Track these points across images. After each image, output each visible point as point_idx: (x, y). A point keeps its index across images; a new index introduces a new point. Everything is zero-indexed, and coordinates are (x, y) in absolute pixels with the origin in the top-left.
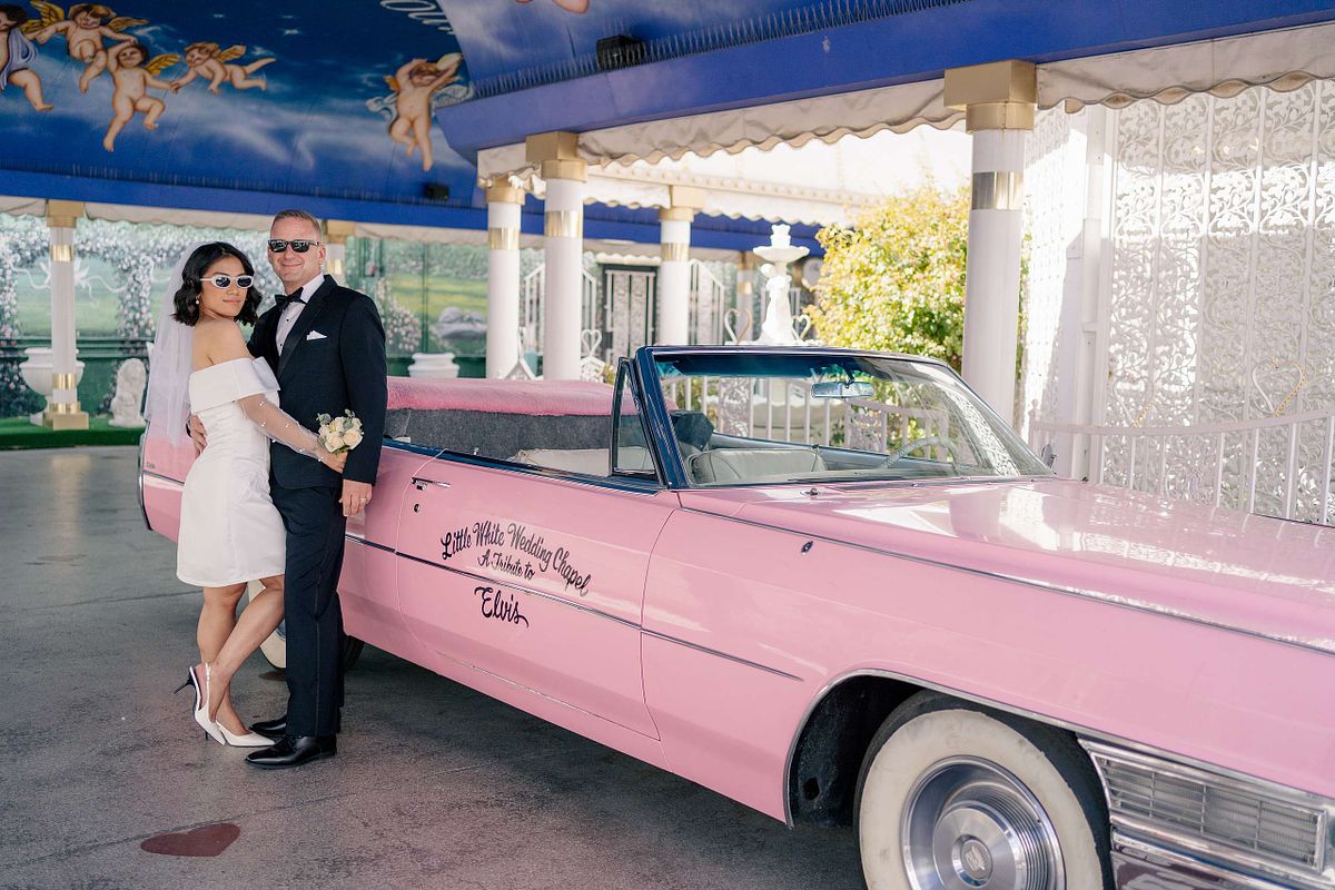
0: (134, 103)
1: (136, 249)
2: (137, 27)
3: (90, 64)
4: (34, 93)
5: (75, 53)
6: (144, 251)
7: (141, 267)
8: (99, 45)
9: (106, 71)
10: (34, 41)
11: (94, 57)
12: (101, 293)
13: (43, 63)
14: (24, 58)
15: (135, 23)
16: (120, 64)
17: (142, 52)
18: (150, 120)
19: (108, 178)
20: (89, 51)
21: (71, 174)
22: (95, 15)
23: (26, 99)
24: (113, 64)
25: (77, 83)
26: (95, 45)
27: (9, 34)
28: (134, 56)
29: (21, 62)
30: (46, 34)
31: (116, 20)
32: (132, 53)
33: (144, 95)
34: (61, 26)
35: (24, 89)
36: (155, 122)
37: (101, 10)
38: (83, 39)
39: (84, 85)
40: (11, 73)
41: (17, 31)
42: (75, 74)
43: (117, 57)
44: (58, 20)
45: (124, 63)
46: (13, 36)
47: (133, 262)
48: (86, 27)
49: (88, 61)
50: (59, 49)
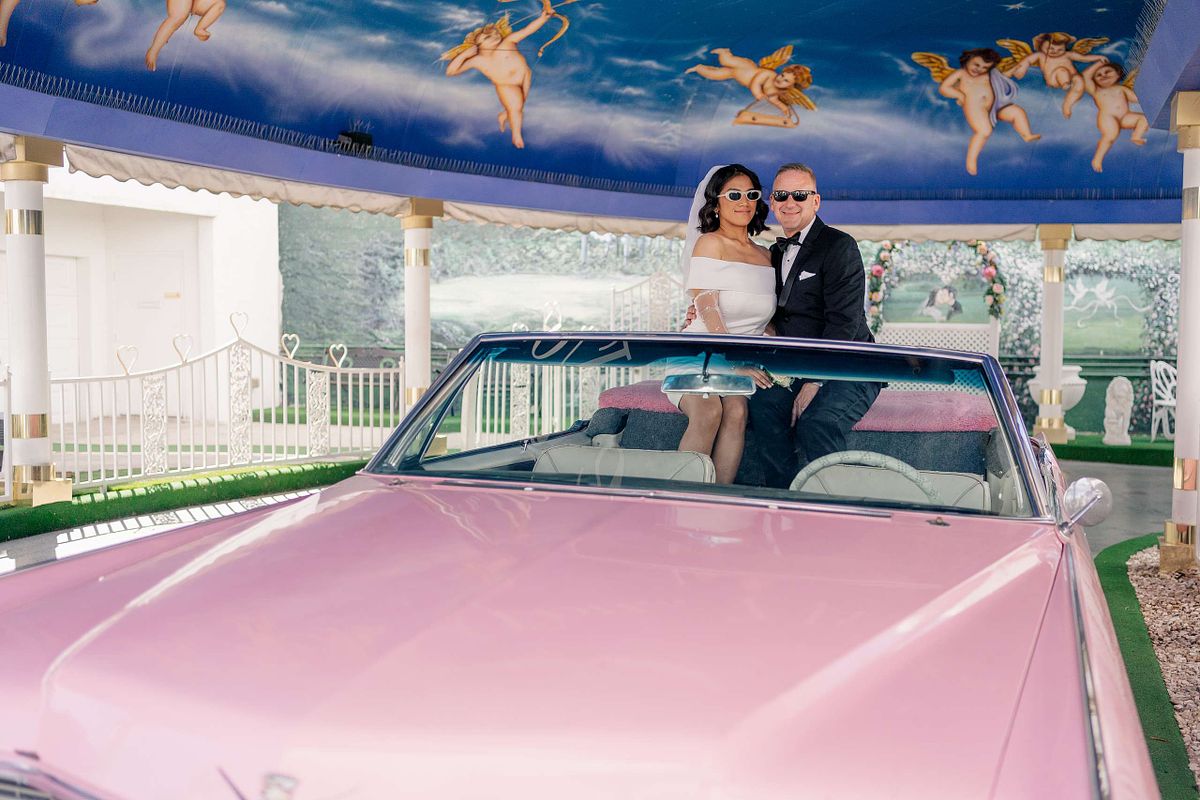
0: (1119, 121)
1: (1165, 267)
2: (1102, 46)
3: (1069, 90)
4: (1022, 126)
5: (1052, 81)
6: (1173, 269)
7: (1169, 285)
8: (1073, 71)
9: (1085, 94)
10: (1013, 78)
11: (1070, 82)
12: (1126, 312)
13: (1025, 96)
14: (1008, 94)
15: (1097, 43)
16: (1097, 85)
17: (1117, 70)
18: (1138, 136)
19: (1090, 198)
20: (1064, 78)
21: (1054, 199)
22: (1056, 43)
23: (1015, 131)
24: (1091, 87)
25: (1061, 110)
26: (1068, 70)
27: (990, 76)
28: (1109, 74)
29: (1005, 99)
30: (1022, 69)
31: (1078, 44)
32: (1107, 72)
33: (1129, 112)
34: (1033, 58)
35: (1012, 123)
36: (1142, 138)
37: (1060, 36)
38: (1056, 67)
39: (1068, 112)
40: (998, 111)
41: (995, 71)
42: (1057, 102)
43: (1093, 79)
44: (1028, 54)
45: (1100, 83)
46: (993, 76)
47: (1161, 281)
48: (1054, 56)
49: (1066, 87)
50: (1035, 80)
